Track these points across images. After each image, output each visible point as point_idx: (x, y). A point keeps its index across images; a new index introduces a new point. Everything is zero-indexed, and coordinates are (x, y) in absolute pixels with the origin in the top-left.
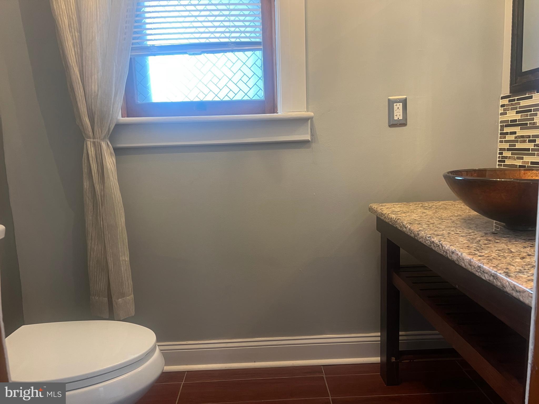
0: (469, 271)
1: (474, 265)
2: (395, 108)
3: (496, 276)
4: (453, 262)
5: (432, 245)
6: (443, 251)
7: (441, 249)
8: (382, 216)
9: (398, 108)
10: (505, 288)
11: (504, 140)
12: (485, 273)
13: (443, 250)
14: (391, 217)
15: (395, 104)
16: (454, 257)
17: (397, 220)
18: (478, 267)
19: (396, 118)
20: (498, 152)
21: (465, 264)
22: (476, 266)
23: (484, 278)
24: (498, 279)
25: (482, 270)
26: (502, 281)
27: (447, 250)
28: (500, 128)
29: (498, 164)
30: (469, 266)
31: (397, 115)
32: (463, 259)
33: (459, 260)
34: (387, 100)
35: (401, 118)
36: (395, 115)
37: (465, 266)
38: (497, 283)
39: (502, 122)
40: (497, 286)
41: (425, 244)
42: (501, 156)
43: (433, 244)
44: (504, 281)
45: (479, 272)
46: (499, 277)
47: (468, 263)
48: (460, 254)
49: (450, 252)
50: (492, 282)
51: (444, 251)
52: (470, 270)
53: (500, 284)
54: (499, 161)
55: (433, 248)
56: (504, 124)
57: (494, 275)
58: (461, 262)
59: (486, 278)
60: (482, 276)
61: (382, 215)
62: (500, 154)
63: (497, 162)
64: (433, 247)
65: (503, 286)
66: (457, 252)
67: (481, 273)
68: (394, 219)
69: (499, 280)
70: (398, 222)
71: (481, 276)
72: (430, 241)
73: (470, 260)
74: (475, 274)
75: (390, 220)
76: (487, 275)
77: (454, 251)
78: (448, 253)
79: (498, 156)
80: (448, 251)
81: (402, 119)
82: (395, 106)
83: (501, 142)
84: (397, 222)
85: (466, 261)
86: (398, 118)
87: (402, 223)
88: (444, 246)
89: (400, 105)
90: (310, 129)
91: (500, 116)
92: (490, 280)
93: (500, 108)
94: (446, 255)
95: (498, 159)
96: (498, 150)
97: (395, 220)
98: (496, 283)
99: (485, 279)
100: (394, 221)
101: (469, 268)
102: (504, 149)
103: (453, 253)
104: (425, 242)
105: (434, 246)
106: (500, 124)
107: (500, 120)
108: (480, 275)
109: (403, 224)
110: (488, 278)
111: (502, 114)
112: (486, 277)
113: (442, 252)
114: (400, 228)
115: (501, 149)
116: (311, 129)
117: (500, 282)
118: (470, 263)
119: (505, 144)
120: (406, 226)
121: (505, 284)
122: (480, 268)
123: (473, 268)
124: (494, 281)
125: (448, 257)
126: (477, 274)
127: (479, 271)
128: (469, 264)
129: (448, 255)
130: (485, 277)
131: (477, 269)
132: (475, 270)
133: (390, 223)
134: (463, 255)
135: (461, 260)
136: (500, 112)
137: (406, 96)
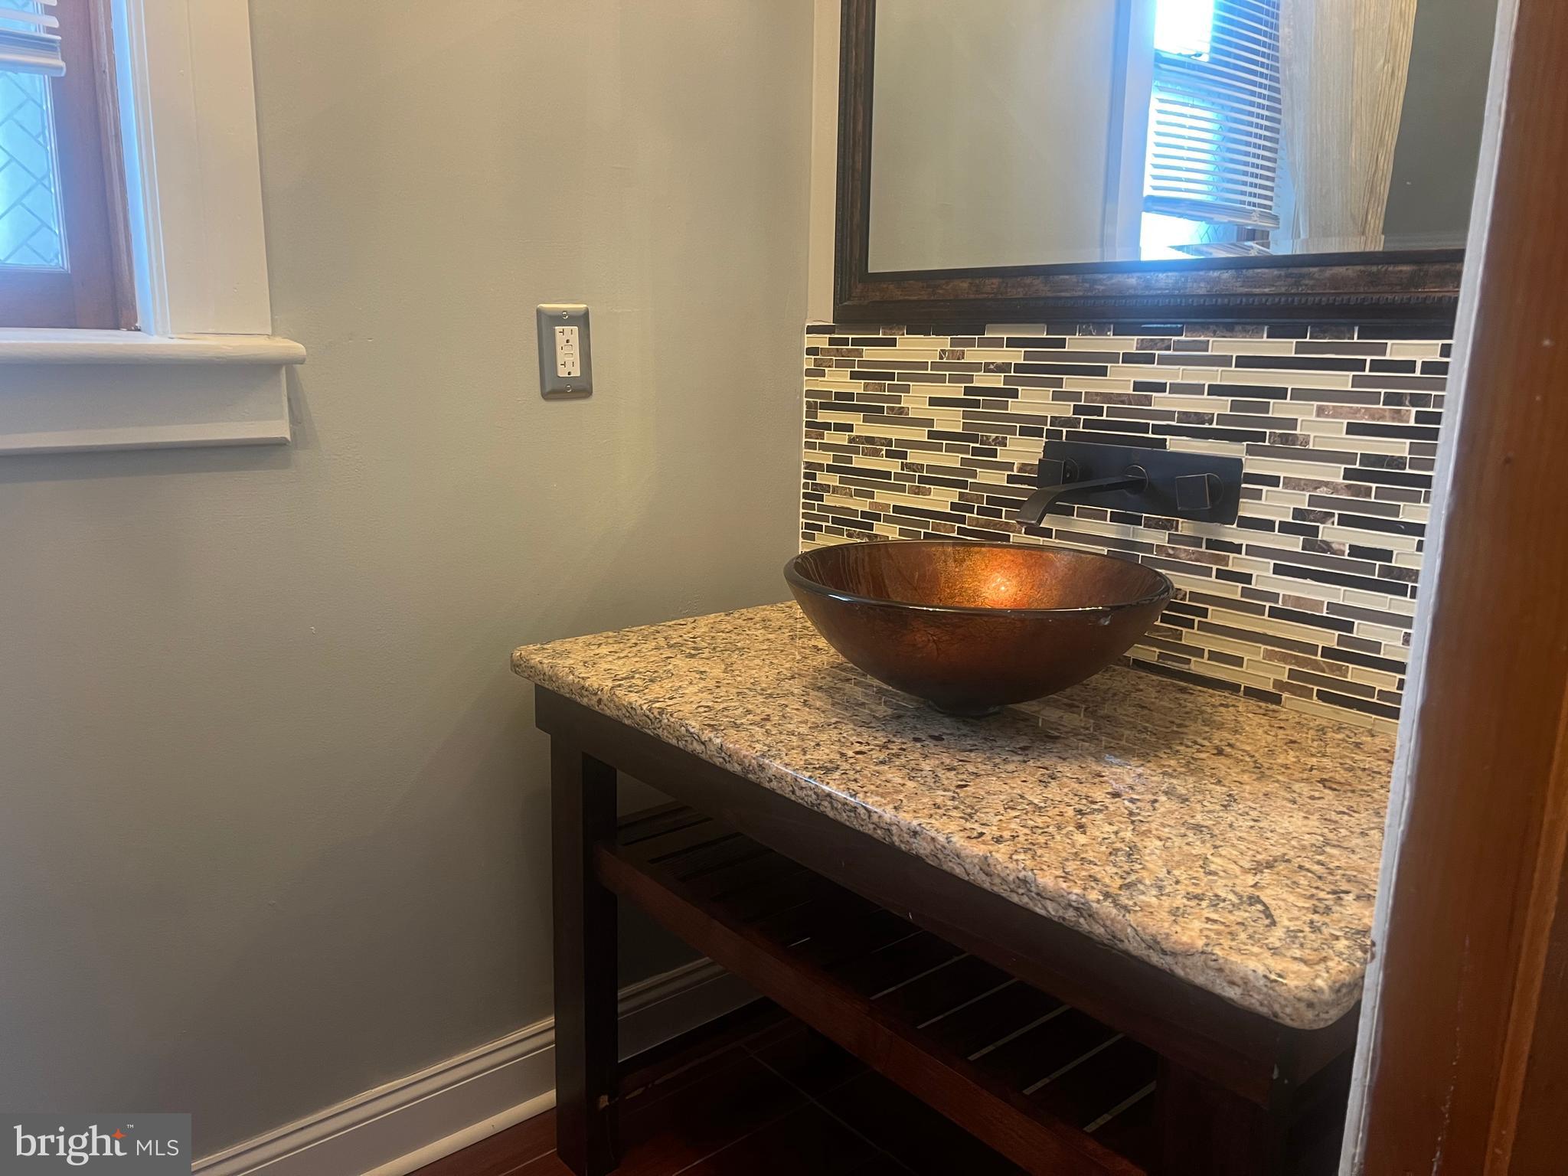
0: (985, 890)
1: (1002, 875)
2: (560, 339)
3: (1085, 908)
4: (915, 860)
5: (826, 803)
6: (871, 826)
7: (863, 820)
8: (582, 696)
9: (568, 341)
10: (1122, 941)
11: (818, 441)
12: (1045, 898)
13: (873, 823)
14: (631, 703)
15: (558, 329)
16: (922, 847)
17: (656, 713)
18: (1017, 881)
19: (562, 372)
20: (803, 470)
21: (965, 869)
22: (1011, 878)
23: (1043, 912)
24: (1094, 918)
25: (1033, 889)
26: (1108, 923)
27: (890, 825)
28: (805, 409)
29: (803, 503)
30: (984, 877)
31: (564, 365)
32: (958, 856)
33: (941, 856)
34: (535, 312)
35: (576, 372)
36: (560, 362)
37: (968, 875)
38: (1092, 928)
39: (809, 394)
40: (1091, 936)
41: (793, 798)
42: (810, 481)
43: (831, 803)
44: (1116, 925)
45: (1023, 894)
46: (1097, 913)
47: (978, 867)
48: (941, 839)
49: (902, 830)
50: (1072, 924)
51: (877, 826)
52: (987, 886)
53: (1102, 930)
54: (806, 496)
55: (831, 814)
56: (819, 401)
57: (1081, 906)
58: (950, 861)
59: (1048, 911)
60: (1036, 905)
61: (586, 693)
62: (807, 476)
63: (801, 497)
64: (829, 809)
65: (1114, 937)
66: (928, 832)
67: (1032, 898)
68: (642, 709)
69: (1100, 922)
70: (666, 721)
71: (1031, 905)
72: (815, 793)
73: (986, 858)
74: (1008, 901)
75: (624, 711)
76: (1054, 904)
77: (918, 828)
78: (894, 831)
79: (803, 481)
80: (894, 828)
81: (579, 375)
82: (558, 336)
83: (810, 446)
84: (660, 721)
85: (968, 860)
86: (569, 373)
87: (682, 726)
88: (876, 812)
89: (572, 333)
90: (285, 399)
91: (806, 378)
92: (1064, 919)
93: (806, 356)
94: (885, 839)
95: (802, 491)
96: (803, 466)
97: (652, 716)
98: (1088, 927)
99: (1046, 915)
100: (648, 717)
101: (984, 882)
102: (820, 467)
103: (915, 833)
104: (793, 792)
105: (833, 808)
106: (805, 399)
107: (805, 389)
108: (1027, 903)
109: (687, 730)
110: (1057, 911)
111: (809, 373)
112: (1050, 910)
113: (868, 829)
114: (674, 742)
115: (809, 465)
116: (289, 400)
117: (1104, 926)
118: (985, 867)
119: (821, 451)
120: (704, 738)
121: (1120, 931)
122: (1028, 885)
123: (997, 881)
124: (1082, 920)
125: (893, 843)
126: (1015, 899)
127: (1021, 891)
128: (981, 869)
129: (895, 838)
130: (1046, 908)
131: (1012, 886)
132: (1005, 887)
133: (627, 722)
134: (955, 843)
135: (949, 855)
136: (806, 367)
137: (585, 306)
